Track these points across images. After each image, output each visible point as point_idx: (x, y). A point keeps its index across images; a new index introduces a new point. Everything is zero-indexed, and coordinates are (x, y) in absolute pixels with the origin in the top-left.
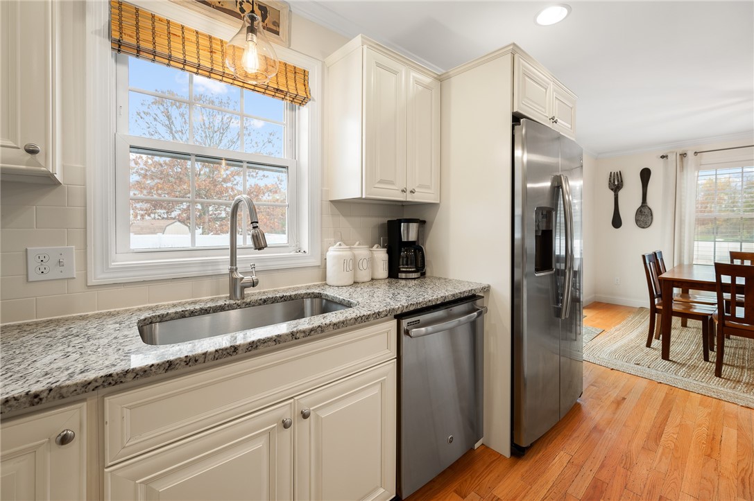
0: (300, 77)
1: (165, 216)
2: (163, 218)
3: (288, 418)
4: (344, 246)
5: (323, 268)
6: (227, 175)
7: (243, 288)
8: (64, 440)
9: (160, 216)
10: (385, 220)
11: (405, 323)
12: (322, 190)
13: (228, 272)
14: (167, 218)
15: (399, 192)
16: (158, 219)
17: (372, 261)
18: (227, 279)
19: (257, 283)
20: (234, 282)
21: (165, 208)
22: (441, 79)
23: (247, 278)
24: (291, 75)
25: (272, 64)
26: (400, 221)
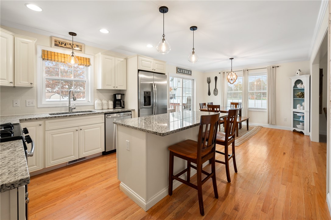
0: (87, 60)
1: (51, 91)
2: (49, 92)
3: (77, 129)
4: (100, 100)
5: (94, 106)
6: (80, 73)
7: (72, 109)
8: (40, 125)
9: (48, 91)
10: (113, 94)
11: (106, 115)
12: (94, 87)
13: (68, 106)
14: (52, 92)
15: (113, 87)
16: (47, 92)
17: (108, 104)
18: (68, 107)
19: (75, 108)
20: (70, 108)
21: (51, 88)
22: (126, 59)
23: (73, 107)
24: (85, 60)
25: (80, 58)
26: (116, 94)
